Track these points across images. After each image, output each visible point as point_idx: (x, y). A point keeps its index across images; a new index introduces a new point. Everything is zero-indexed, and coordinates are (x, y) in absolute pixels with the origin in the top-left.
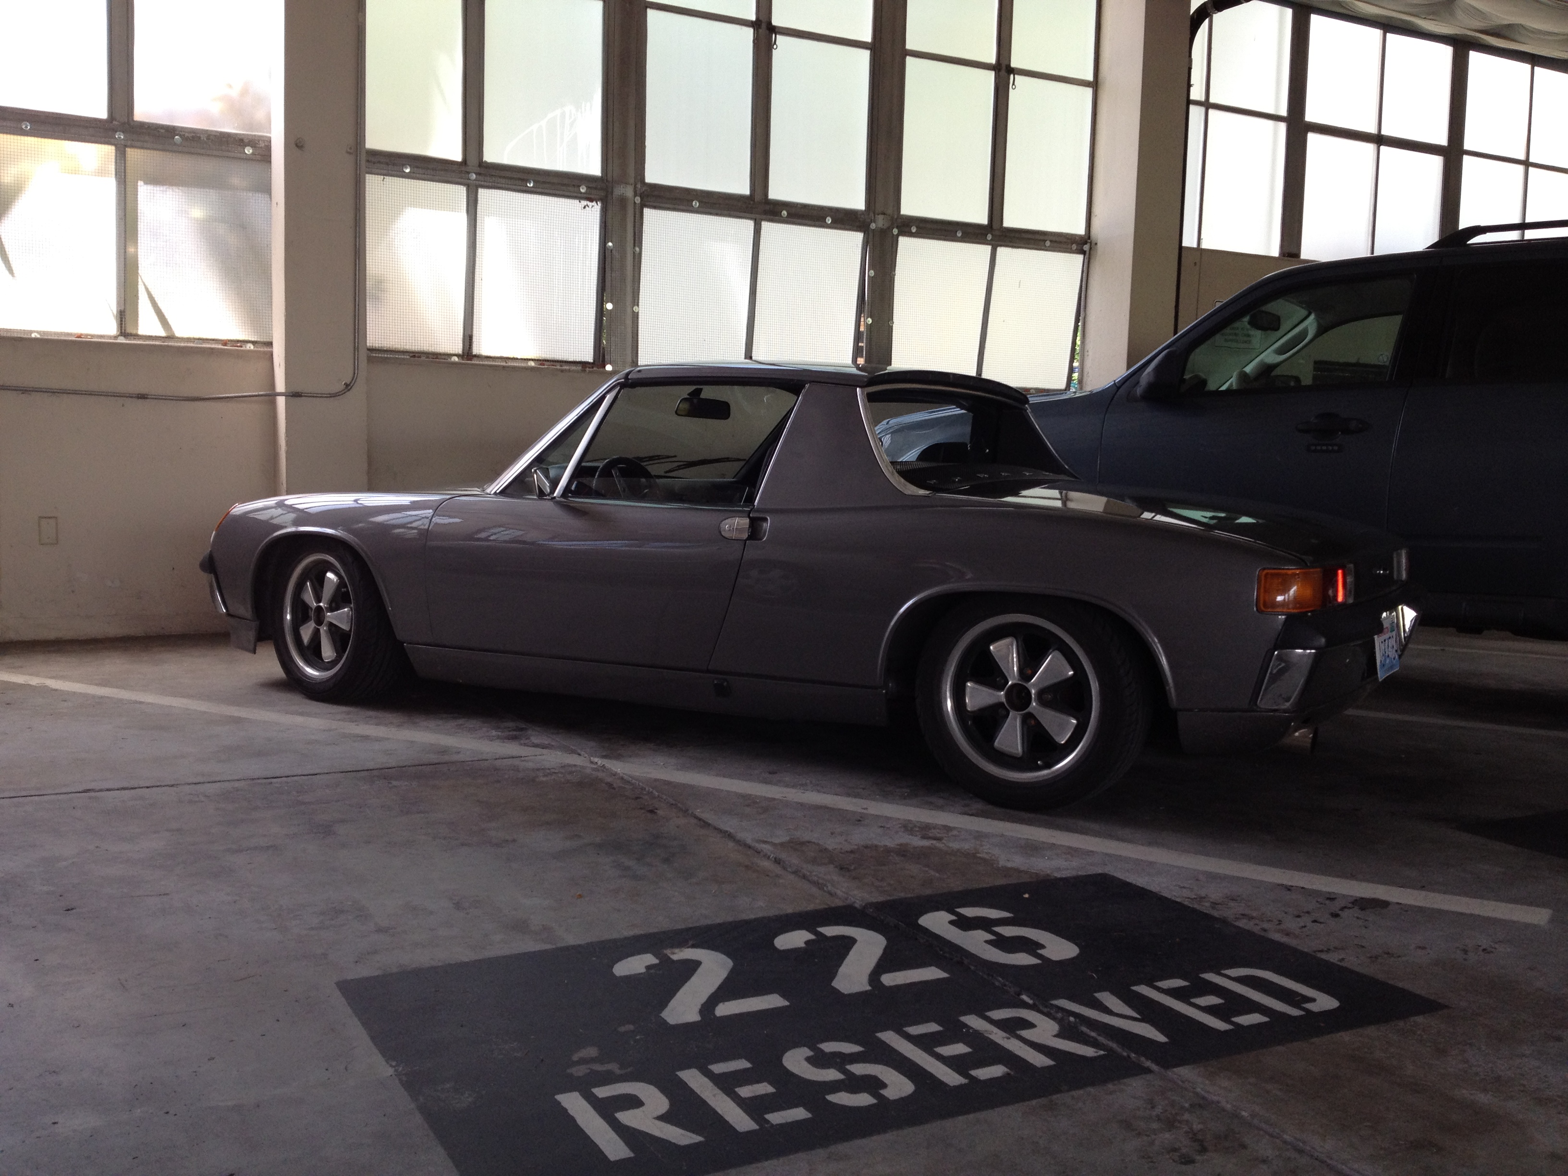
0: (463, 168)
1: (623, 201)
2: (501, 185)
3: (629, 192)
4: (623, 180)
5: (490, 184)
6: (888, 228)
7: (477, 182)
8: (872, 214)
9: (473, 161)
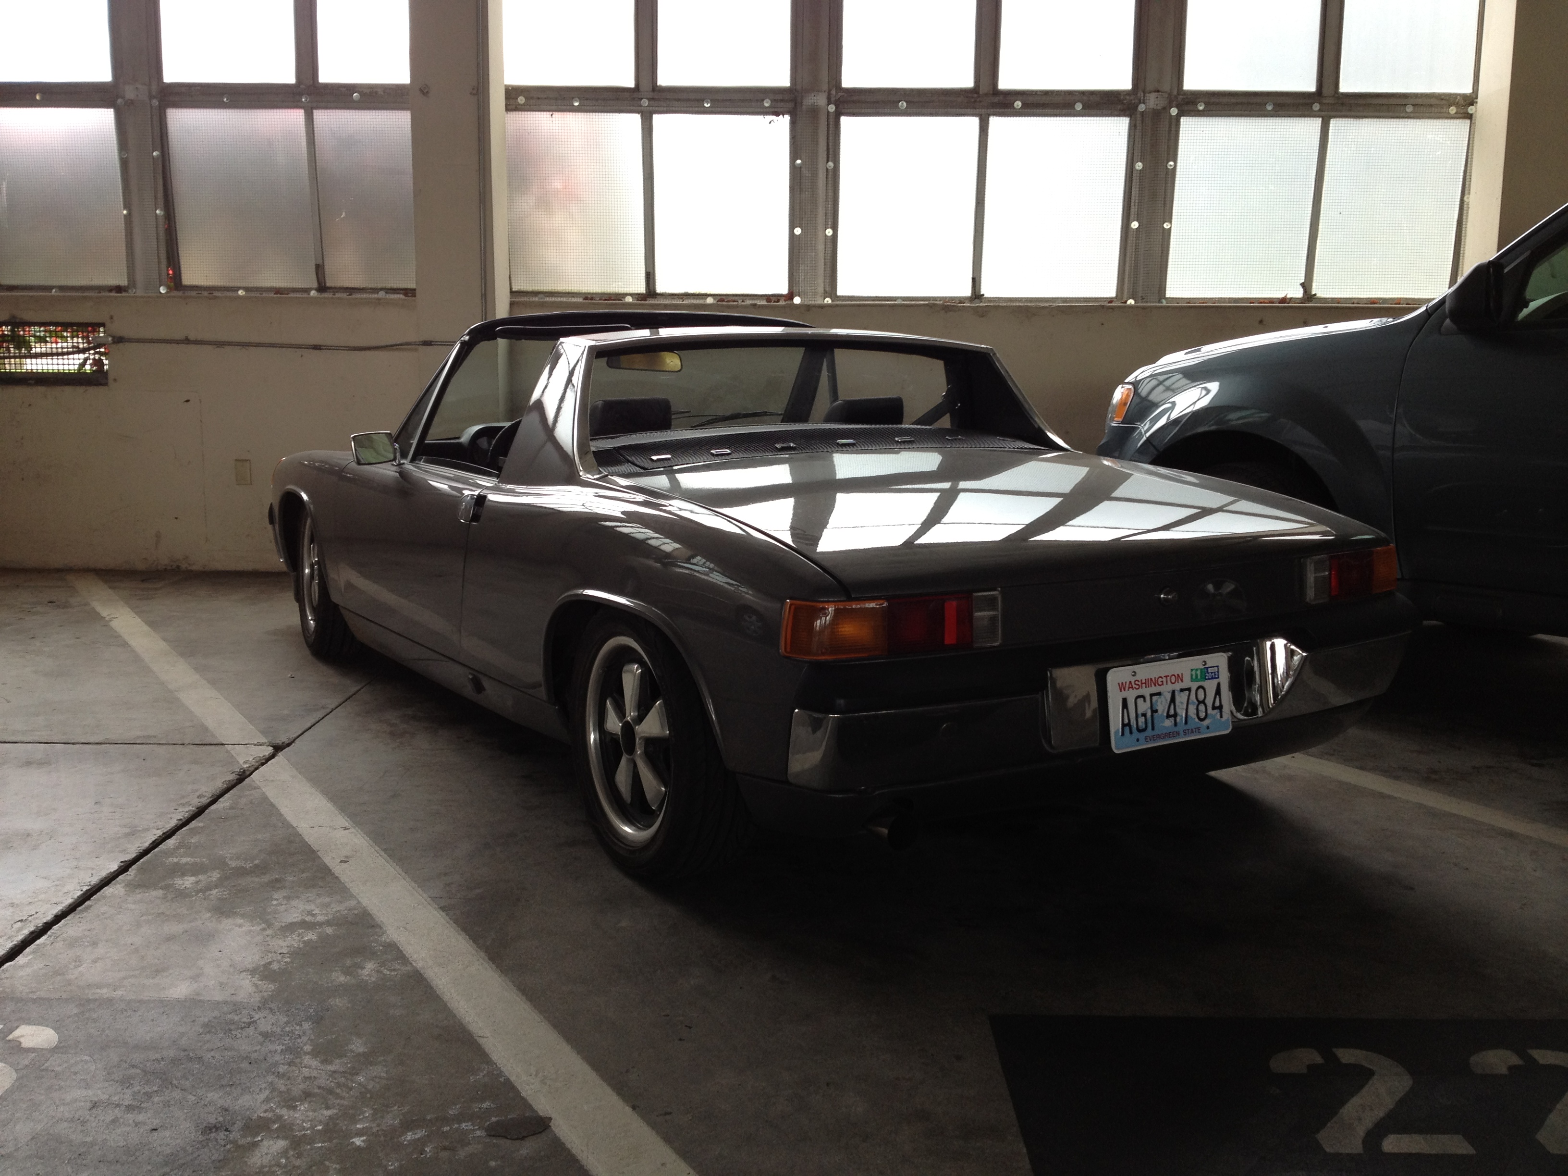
0: (636, 95)
1: (814, 112)
2: (677, 109)
3: (821, 100)
4: (813, 88)
5: (665, 109)
6: (1164, 108)
7: (651, 108)
8: (1141, 94)
9: (646, 86)
